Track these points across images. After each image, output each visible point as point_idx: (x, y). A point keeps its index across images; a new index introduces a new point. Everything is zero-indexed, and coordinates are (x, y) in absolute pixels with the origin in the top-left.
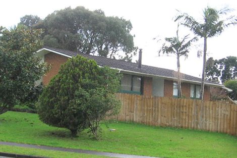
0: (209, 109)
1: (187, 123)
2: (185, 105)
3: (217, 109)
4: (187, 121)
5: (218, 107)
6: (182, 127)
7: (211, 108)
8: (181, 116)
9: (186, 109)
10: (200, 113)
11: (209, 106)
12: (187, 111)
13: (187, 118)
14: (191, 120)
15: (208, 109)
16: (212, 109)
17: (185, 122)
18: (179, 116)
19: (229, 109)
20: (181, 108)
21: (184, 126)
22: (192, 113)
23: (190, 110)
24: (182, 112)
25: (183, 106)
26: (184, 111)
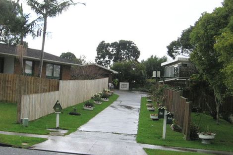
0: (31, 83)
1: (11, 97)
2: (10, 80)
3: (38, 84)
4: (11, 95)
5: (39, 82)
6: (7, 101)
7: (32, 83)
8: (6, 90)
9: (11, 84)
10: (23, 88)
11: (31, 81)
12: (11, 86)
13: (11, 92)
14: (15, 94)
15: (29, 84)
16: (34, 84)
17: (10, 96)
18: (5, 90)
19: (48, 84)
20: (6, 83)
21: (8, 99)
22: (15, 87)
23: (14, 85)
24: (7, 87)
25: (8, 81)
26: (9, 85)
